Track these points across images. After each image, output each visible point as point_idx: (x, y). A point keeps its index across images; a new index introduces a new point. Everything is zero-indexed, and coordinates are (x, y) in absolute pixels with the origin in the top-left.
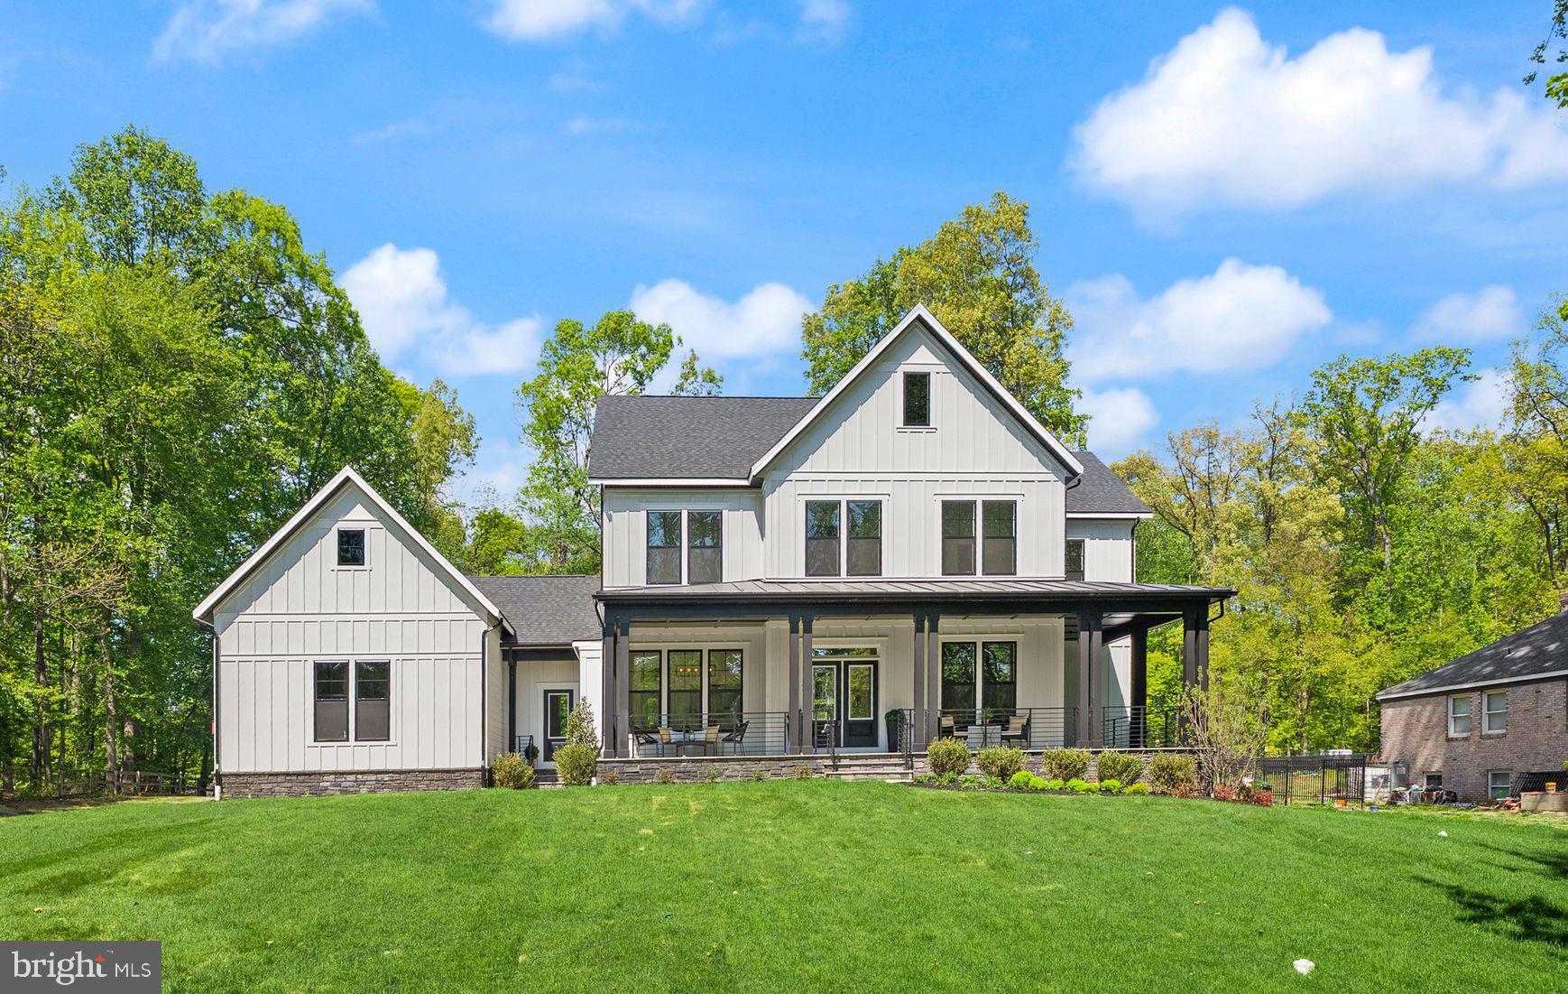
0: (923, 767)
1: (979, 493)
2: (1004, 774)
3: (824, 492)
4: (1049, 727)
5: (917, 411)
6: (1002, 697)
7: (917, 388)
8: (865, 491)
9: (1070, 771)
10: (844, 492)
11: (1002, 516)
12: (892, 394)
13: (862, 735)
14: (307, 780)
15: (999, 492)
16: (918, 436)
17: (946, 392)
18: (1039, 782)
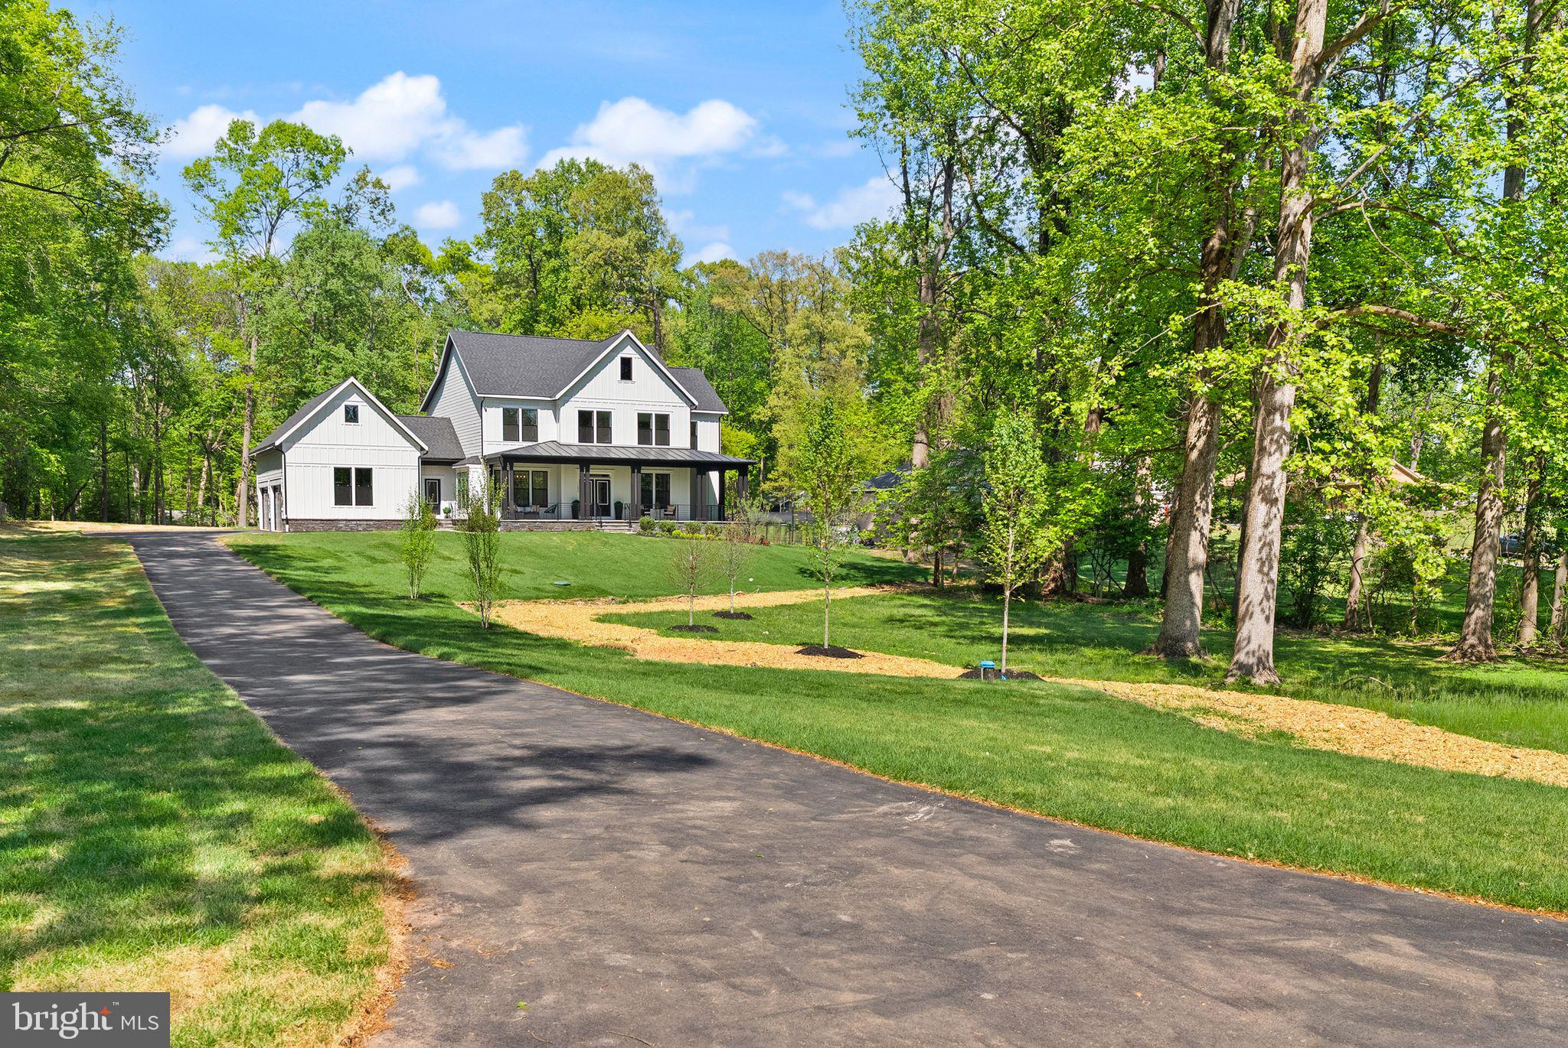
0: (637, 528)
1: (654, 410)
2: (669, 531)
3: (586, 407)
4: (685, 509)
5: (626, 372)
6: (664, 501)
7: (626, 364)
8: (604, 407)
9: (694, 530)
10: (595, 407)
11: (663, 420)
12: (616, 365)
13: (605, 511)
14: (330, 524)
15: (662, 411)
16: (626, 384)
17: (639, 366)
18: (684, 535)
